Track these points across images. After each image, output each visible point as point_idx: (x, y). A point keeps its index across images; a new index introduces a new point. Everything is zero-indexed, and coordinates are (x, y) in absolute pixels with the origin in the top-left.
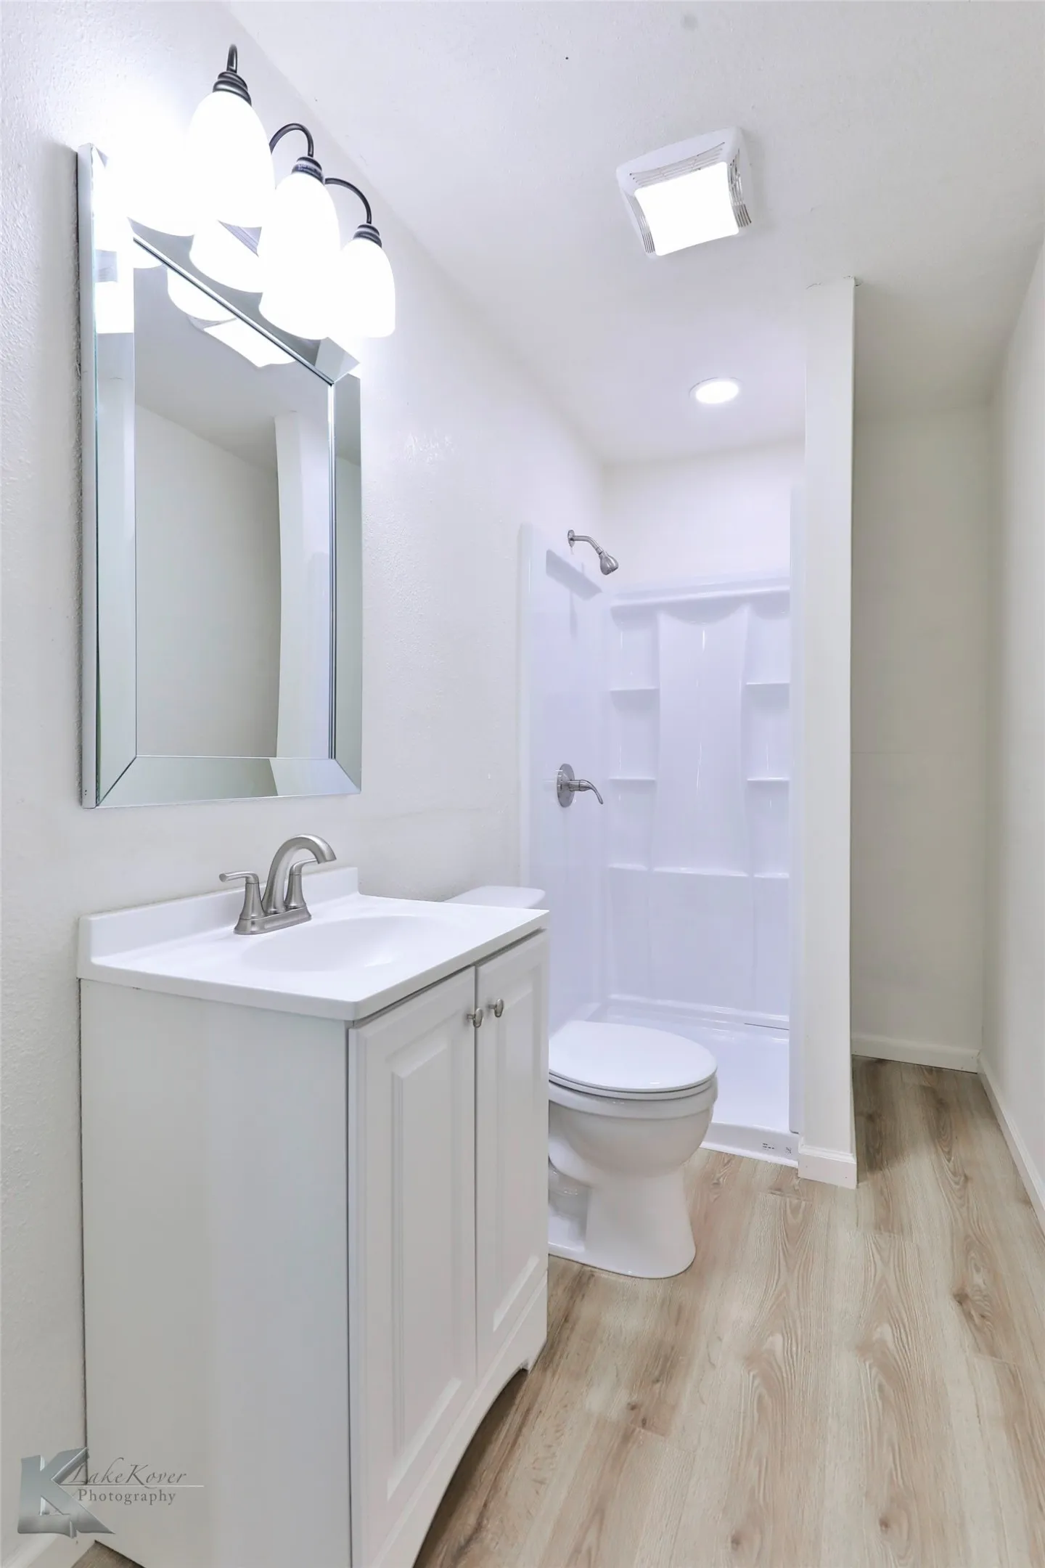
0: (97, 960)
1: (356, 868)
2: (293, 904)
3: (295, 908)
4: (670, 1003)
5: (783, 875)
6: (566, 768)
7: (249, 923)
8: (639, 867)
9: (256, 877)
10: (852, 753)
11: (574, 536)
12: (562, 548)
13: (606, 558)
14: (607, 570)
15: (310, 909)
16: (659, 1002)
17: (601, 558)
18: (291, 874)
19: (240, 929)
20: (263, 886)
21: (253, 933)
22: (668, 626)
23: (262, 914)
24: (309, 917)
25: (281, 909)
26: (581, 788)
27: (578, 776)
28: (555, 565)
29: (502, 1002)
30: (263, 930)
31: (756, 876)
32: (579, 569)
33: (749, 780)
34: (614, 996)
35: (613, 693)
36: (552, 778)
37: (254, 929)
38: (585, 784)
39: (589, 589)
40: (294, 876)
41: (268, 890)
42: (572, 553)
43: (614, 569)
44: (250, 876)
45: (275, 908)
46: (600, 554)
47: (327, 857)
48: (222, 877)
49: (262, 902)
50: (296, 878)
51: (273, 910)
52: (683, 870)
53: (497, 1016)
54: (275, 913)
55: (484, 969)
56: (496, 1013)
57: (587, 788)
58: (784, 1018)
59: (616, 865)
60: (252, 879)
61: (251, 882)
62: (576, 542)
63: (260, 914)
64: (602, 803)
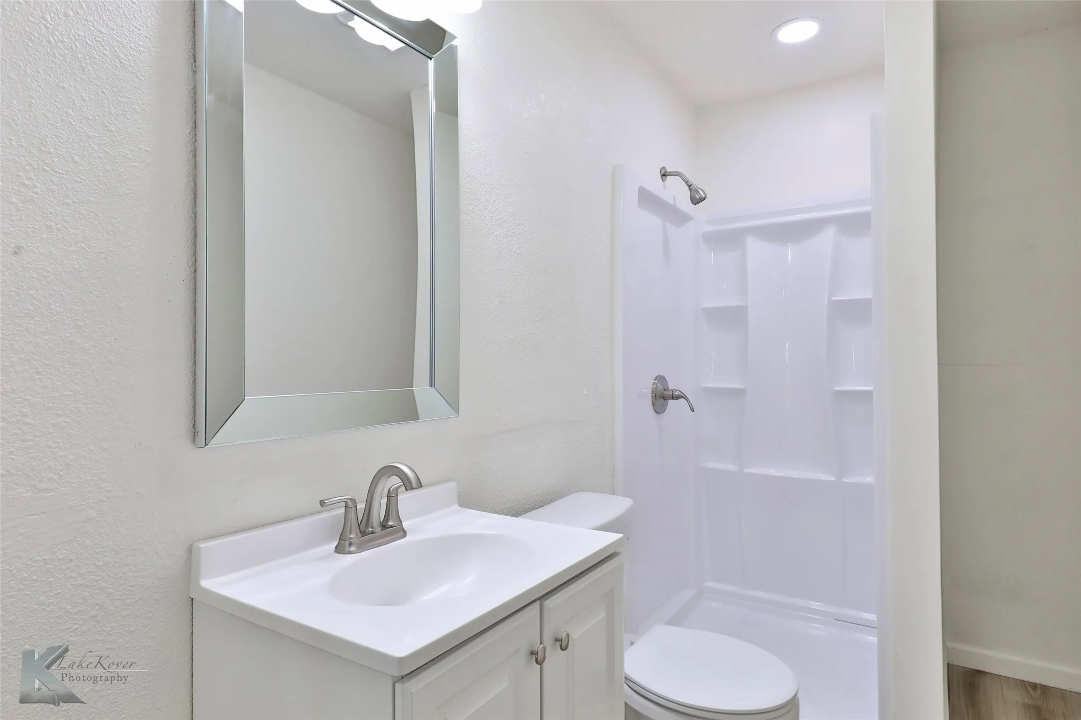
0: (205, 583)
1: (454, 484)
2: (390, 523)
3: (392, 527)
4: (760, 594)
5: (869, 480)
6: (661, 379)
7: (347, 543)
8: (728, 466)
9: (353, 501)
10: (939, 364)
11: (666, 172)
12: (654, 184)
13: (696, 190)
14: (697, 199)
15: (405, 525)
16: (752, 593)
17: (691, 190)
18: (389, 496)
19: (339, 550)
20: (361, 506)
21: (350, 553)
22: (755, 247)
23: (359, 534)
24: (404, 534)
25: (378, 529)
26: (674, 397)
27: (673, 385)
28: (647, 198)
29: (568, 635)
30: (361, 548)
31: (845, 480)
32: (672, 202)
33: (836, 389)
34: (710, 584)
35: (705, 310)
36: (647, 386)
37: (352, 549)
38: (677, 393)
39: (682, 218)
40: (391, 497)
41: (367, 511)
42: (664, 187)
43: (702, 199)
44: (348, 501)
45: (372, 528)
46: (689, 186)
47: (414, 485)
48: (322, 503)
49: (359, 526)
50: (393, 499)
51: (371, 530)
52: (772, 472)
53: (562, 649)
54: (373, 533)
55: (550, 603)
56: (561, 646)
57: (678, 397)
58: (872, 617)
59: (711, 465)
60: (350, 502)
61: (349, 506)
62: (668, 177)
63: (357, 535)
64: (693, 411)
